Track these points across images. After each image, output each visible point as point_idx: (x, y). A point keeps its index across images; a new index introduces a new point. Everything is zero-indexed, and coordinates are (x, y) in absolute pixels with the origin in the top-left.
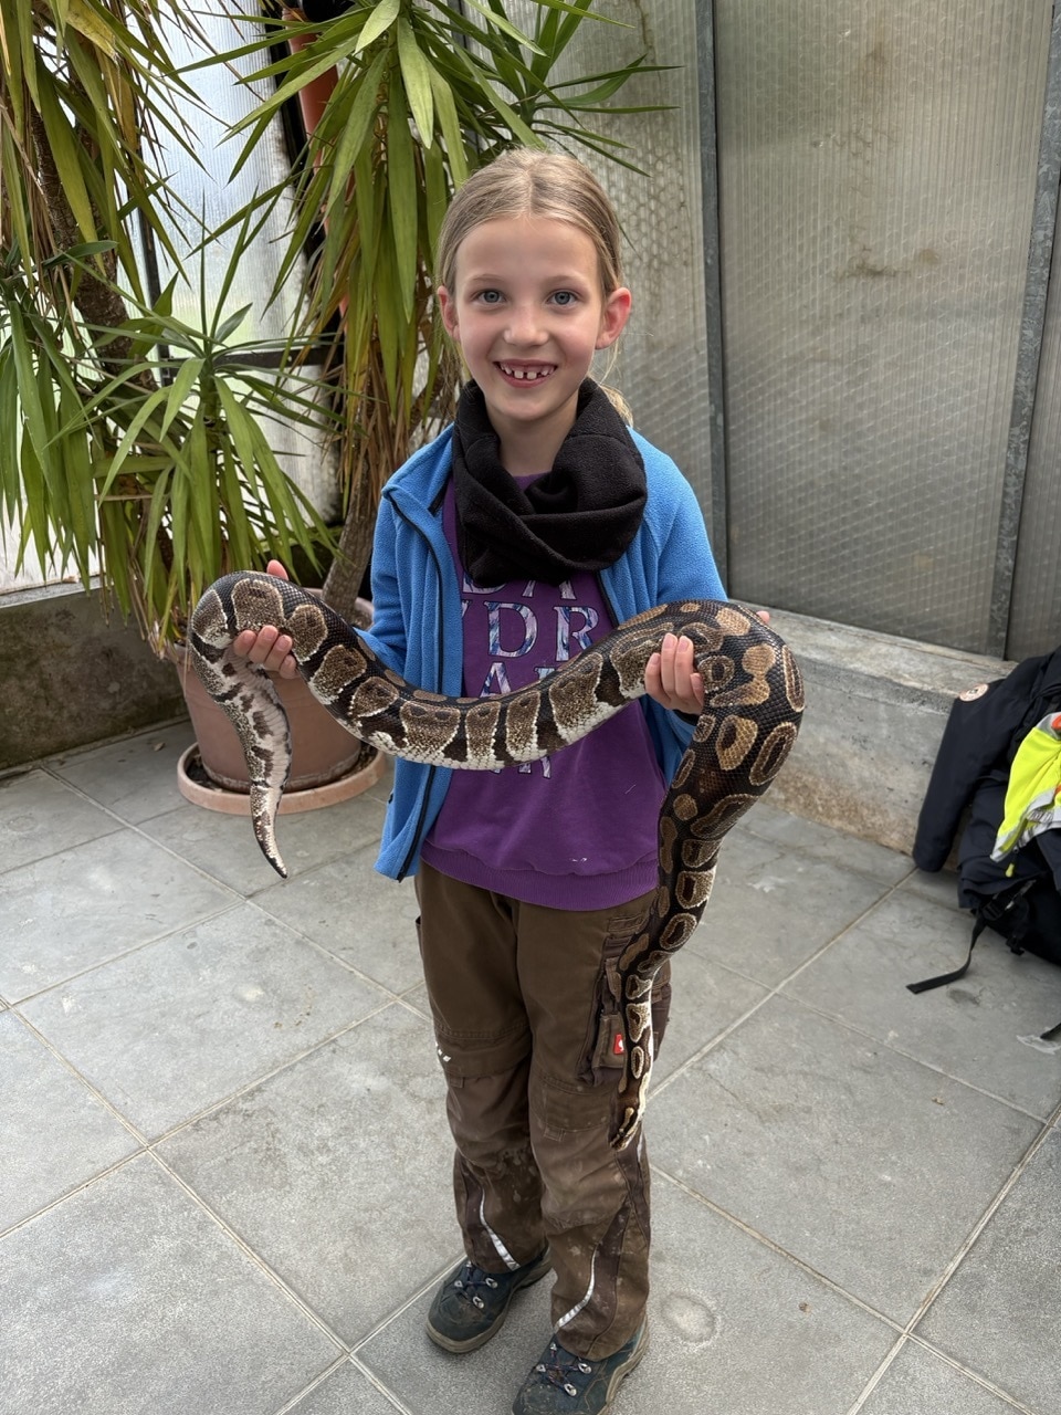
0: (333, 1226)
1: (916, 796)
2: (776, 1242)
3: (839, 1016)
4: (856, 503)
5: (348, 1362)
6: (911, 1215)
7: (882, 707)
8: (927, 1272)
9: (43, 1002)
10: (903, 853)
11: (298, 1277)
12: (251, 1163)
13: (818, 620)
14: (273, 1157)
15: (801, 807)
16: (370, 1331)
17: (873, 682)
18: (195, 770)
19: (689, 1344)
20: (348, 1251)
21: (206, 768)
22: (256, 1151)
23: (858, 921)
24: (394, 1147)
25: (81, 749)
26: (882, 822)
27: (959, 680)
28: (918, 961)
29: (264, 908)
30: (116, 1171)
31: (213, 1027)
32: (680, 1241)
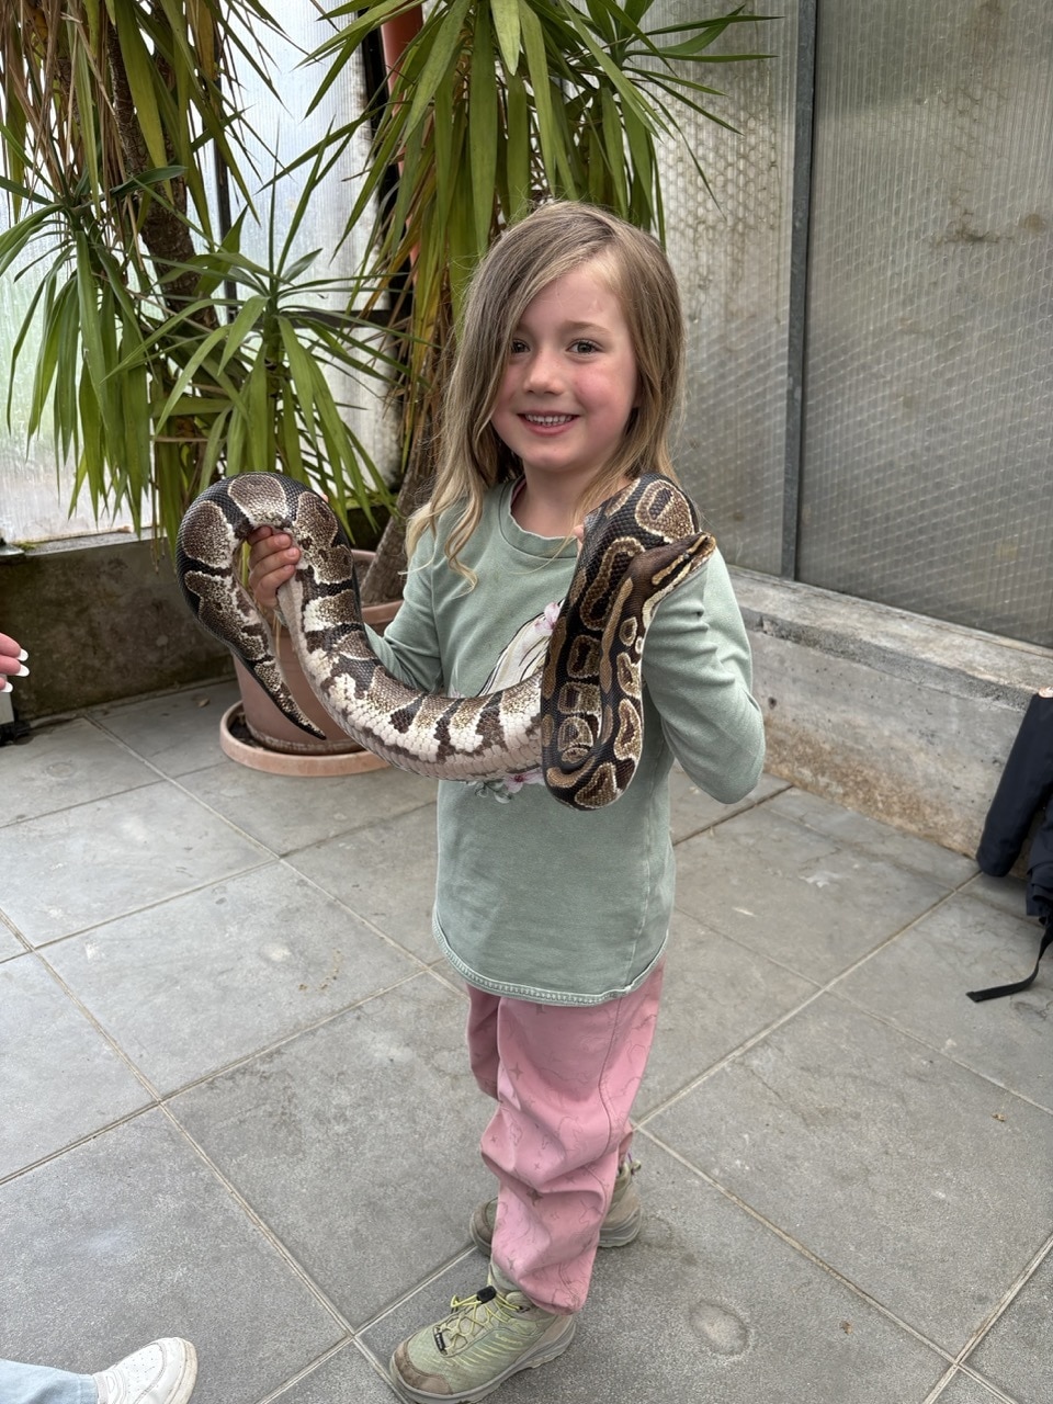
0: (345, 1199)
1: (984, 796)
2: (818, 1255)
3: (893, 1019)
4: (938, 486)
5: (352, 1345)
6: (966, 1237)
7: (954, 700)
8: (982, 1299)
9: (66, 948)
10: (966, 855)
11: (305, 1249)
12: (264, 1127)
13: (889, 608)
14: (287, 1122)
15: (860, 803)
16: (376, 1313)
17: (945, 673)
18: (238, 727)
19: (719, 1357)
20: (359, 1227)
21: (250, 726)
22: (271, 1115)
23: (916, 922)
24: (415, 1122)
25: (126, 700)
26: (945, 822)
27: (1038, 676)
28: (979, 968)
29: (297, 868)
30: (126, 1124)
31: (236, 985)
32: (713, 1245)
